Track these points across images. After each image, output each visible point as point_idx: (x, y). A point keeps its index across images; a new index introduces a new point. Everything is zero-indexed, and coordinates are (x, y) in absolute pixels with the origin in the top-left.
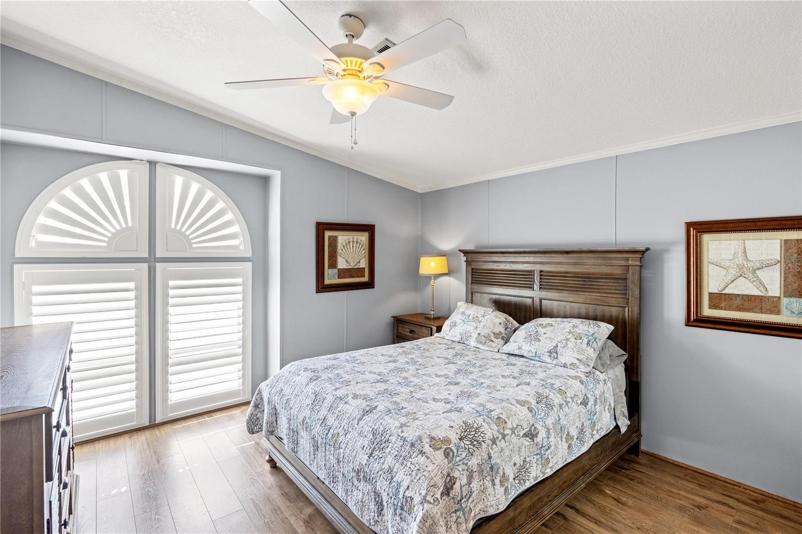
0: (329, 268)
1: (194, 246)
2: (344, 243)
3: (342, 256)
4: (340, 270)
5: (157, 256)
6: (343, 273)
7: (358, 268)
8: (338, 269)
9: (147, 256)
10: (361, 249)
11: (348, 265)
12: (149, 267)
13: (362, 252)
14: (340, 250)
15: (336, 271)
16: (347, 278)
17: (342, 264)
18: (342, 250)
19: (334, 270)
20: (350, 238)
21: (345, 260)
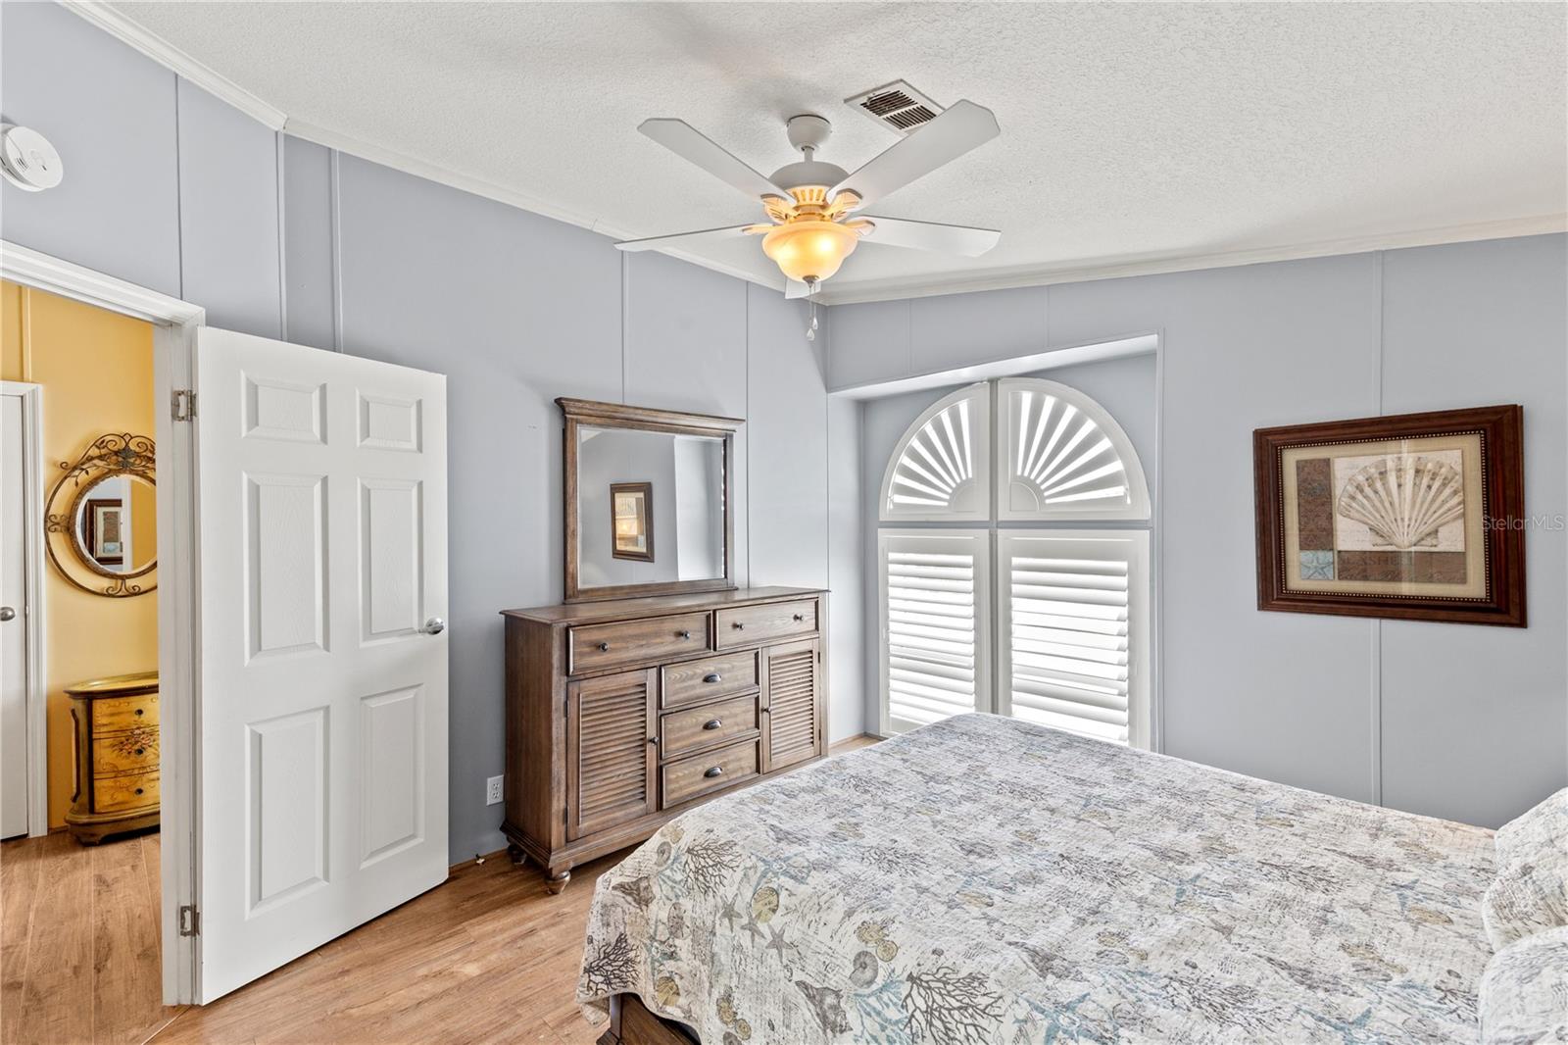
0: (1302, 548)
1: (1048, 501)
2: (1361, 478)
3: (1353, 513)
4: (1346, 556)
5: (1000, 519)
6: (1353, 564)
7: (1432, 553)
8: (1339, 552)
9: (988, 519)
10: (1439, 492)
11: (1379, 540)
12: (991, 535)
13: (1444, 502)
14: (1345, 500)
15: (1325, 557)
16: (1376, 580)
17: (1351, 536)
18: (1353, 498)
19: (1321, 554)
20: (1384, 462)
21: (1367, 528)
